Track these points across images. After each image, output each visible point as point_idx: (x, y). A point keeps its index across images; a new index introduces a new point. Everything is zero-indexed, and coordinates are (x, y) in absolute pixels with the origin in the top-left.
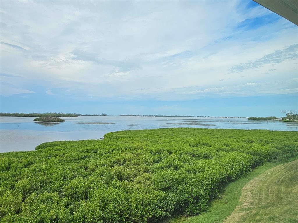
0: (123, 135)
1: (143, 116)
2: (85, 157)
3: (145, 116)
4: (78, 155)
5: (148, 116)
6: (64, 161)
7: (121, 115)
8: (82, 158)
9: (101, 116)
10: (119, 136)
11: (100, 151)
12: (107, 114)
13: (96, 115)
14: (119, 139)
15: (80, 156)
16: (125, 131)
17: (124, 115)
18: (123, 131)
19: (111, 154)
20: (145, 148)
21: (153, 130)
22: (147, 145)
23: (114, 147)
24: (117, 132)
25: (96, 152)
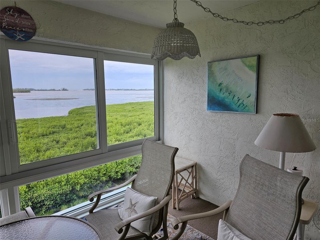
0: (90, 111)
1: (110, 90)
2: (54, 133)
3: (113, 90)
4: (46, 131)
5: (116, 90)
6: (32, 137)
7: (85, 90)
8: (50, 134)
9: (59, 90)
10: (85, 111)
11: (69, 126)
12: (67, 89)
13: (54, 90)
14: (87, 115)
15: (48, 132)
16: (92, 106)
17: (88, 89)
18: (89, 107)
19: (80, 128)
20: (115, 121)
21: (122, 104)
22: (116, 119)
23: (83, 122)
24: (83, 108)
25: (64, 127)
